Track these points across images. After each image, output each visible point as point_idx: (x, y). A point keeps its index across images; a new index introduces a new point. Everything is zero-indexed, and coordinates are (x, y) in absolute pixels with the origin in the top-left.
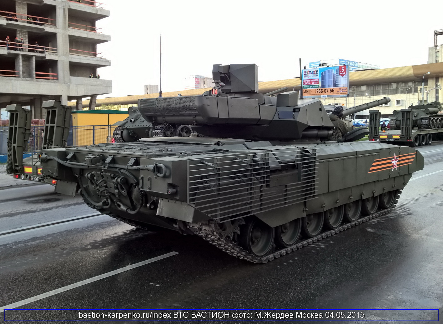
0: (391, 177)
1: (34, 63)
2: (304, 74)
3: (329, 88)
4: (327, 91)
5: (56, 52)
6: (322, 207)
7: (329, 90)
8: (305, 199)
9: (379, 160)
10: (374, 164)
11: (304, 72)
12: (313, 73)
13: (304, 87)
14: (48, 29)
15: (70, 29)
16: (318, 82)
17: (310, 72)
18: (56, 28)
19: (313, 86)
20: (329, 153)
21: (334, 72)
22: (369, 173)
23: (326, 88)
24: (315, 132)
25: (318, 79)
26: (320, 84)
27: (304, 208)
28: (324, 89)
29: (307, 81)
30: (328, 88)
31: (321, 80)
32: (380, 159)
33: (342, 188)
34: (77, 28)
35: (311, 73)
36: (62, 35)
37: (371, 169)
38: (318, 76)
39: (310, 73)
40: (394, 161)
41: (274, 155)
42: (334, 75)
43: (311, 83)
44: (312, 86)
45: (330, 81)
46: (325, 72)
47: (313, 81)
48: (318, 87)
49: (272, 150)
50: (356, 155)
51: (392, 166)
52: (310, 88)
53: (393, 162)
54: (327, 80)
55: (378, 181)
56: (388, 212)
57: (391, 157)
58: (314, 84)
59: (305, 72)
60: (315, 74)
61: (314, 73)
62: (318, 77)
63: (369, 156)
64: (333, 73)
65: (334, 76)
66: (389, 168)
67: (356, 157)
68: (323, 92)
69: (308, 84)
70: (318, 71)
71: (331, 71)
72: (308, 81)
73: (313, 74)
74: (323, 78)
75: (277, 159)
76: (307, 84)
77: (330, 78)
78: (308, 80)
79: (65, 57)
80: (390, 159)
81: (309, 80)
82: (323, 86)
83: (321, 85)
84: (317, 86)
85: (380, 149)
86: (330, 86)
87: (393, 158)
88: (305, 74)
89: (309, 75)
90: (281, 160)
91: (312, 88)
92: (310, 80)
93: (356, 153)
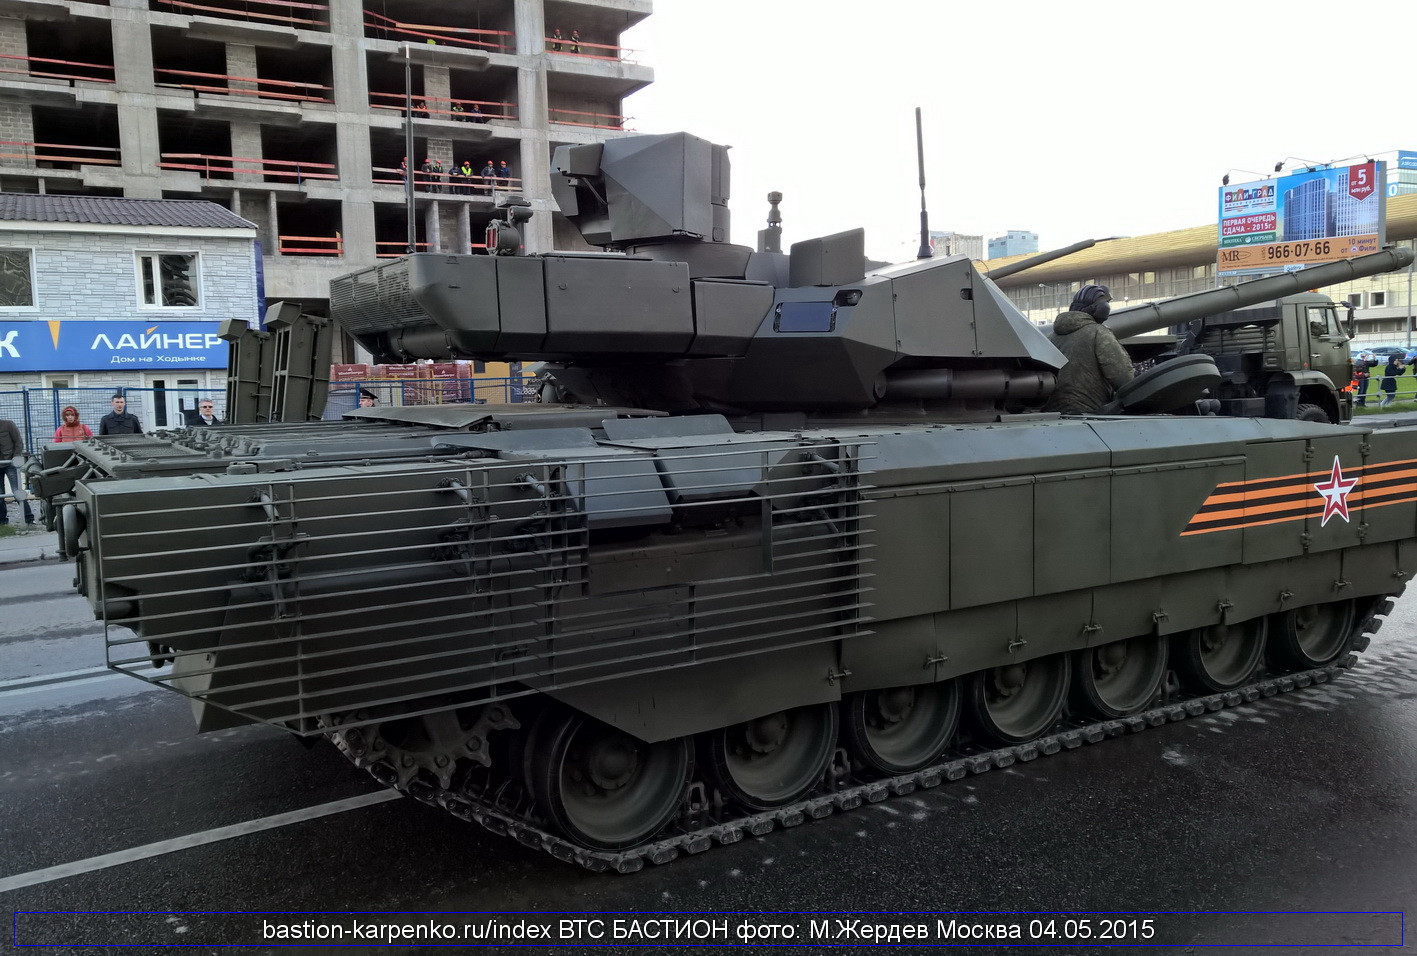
0: (1311, 550)
1: (468, 221)
2: (1226, 202)
3: (1312, 241)
4: (1304, 250)
5: (519, 189)
6: (926, 666)
7: (1312, 246)
8: (838, 631)
9: (1242, 483)
10: (1211, 500)
11: (1227, 194)
12: (1256, 194)
13: (1226, 242)
14: (500, 130)
15: (553, 127)
16: (1273, 224)
17: (1247, 191)
18: (519, 126)
19: (1256, 238)
20: (951, 460)
21: (1331, 186)
22: (1183, 534)
23: (1301, 242)
24: (941, 380)
25: (1274, 214)
26: (1280, 231)
27: (834, 668)
28: (1292, 244)
29: (1235, 222)
30: (1307, 241)
31: (1286, 216)
32: (1247, 482)
33: (1027, 593)
34: (575, 121)
35: (1250, 197)
36: (534, 143)
37: (1197, 518)
38: (1272, 205)
39: (1246, 196)
40: (1331, 486)
41: (659, 466)
42: (1330, 196)
43: (1248, 227)
44: (1251, 236)
45: (1316, 219)
46: (1298, 191)
47: (1255, 220)
48: (1274, 240)
49: (655, 450)
50: (1111, 467)
51: (1320, 509)
52: (1244, 243)
53: (1324, 493)
54: (1306, 215)
55: (1239, 565)
56: (1313, 683)
57: (1311, 474)
58: (1260, 230)
59: (1230, 194)
60: (1266, 199)
61: (1260, 196)
62: (1272, 208)
63: (1180, 468)
64: (1326, 190)
65: (1330, 201)
66: (1303, 517)
67: (1111, 476)
68: (1292, 255)
69: (1237, 232)
70: (1272, 187)
71: (1320, 184)
72: (1240, 222)
73: (1256, 197)
74: (1291, 208)
75: (665, 481)
76: (1234, 231)
77: (1316, 206)
78: (1238, 218)
79: (541, 201)
80: (1309, 480)
81: (1241, 218)
82: (1290, 234)
83: (1285, 233)
84: (1271, 237)
85: (1249, 443)
86: (1316, 234)
87: (1327, 478)
88: (1230, 201)
89: (1244, 203)
90: (680, 488)
91: (1251, 242)
92: (1246, 217)
93: (1110, 459)
